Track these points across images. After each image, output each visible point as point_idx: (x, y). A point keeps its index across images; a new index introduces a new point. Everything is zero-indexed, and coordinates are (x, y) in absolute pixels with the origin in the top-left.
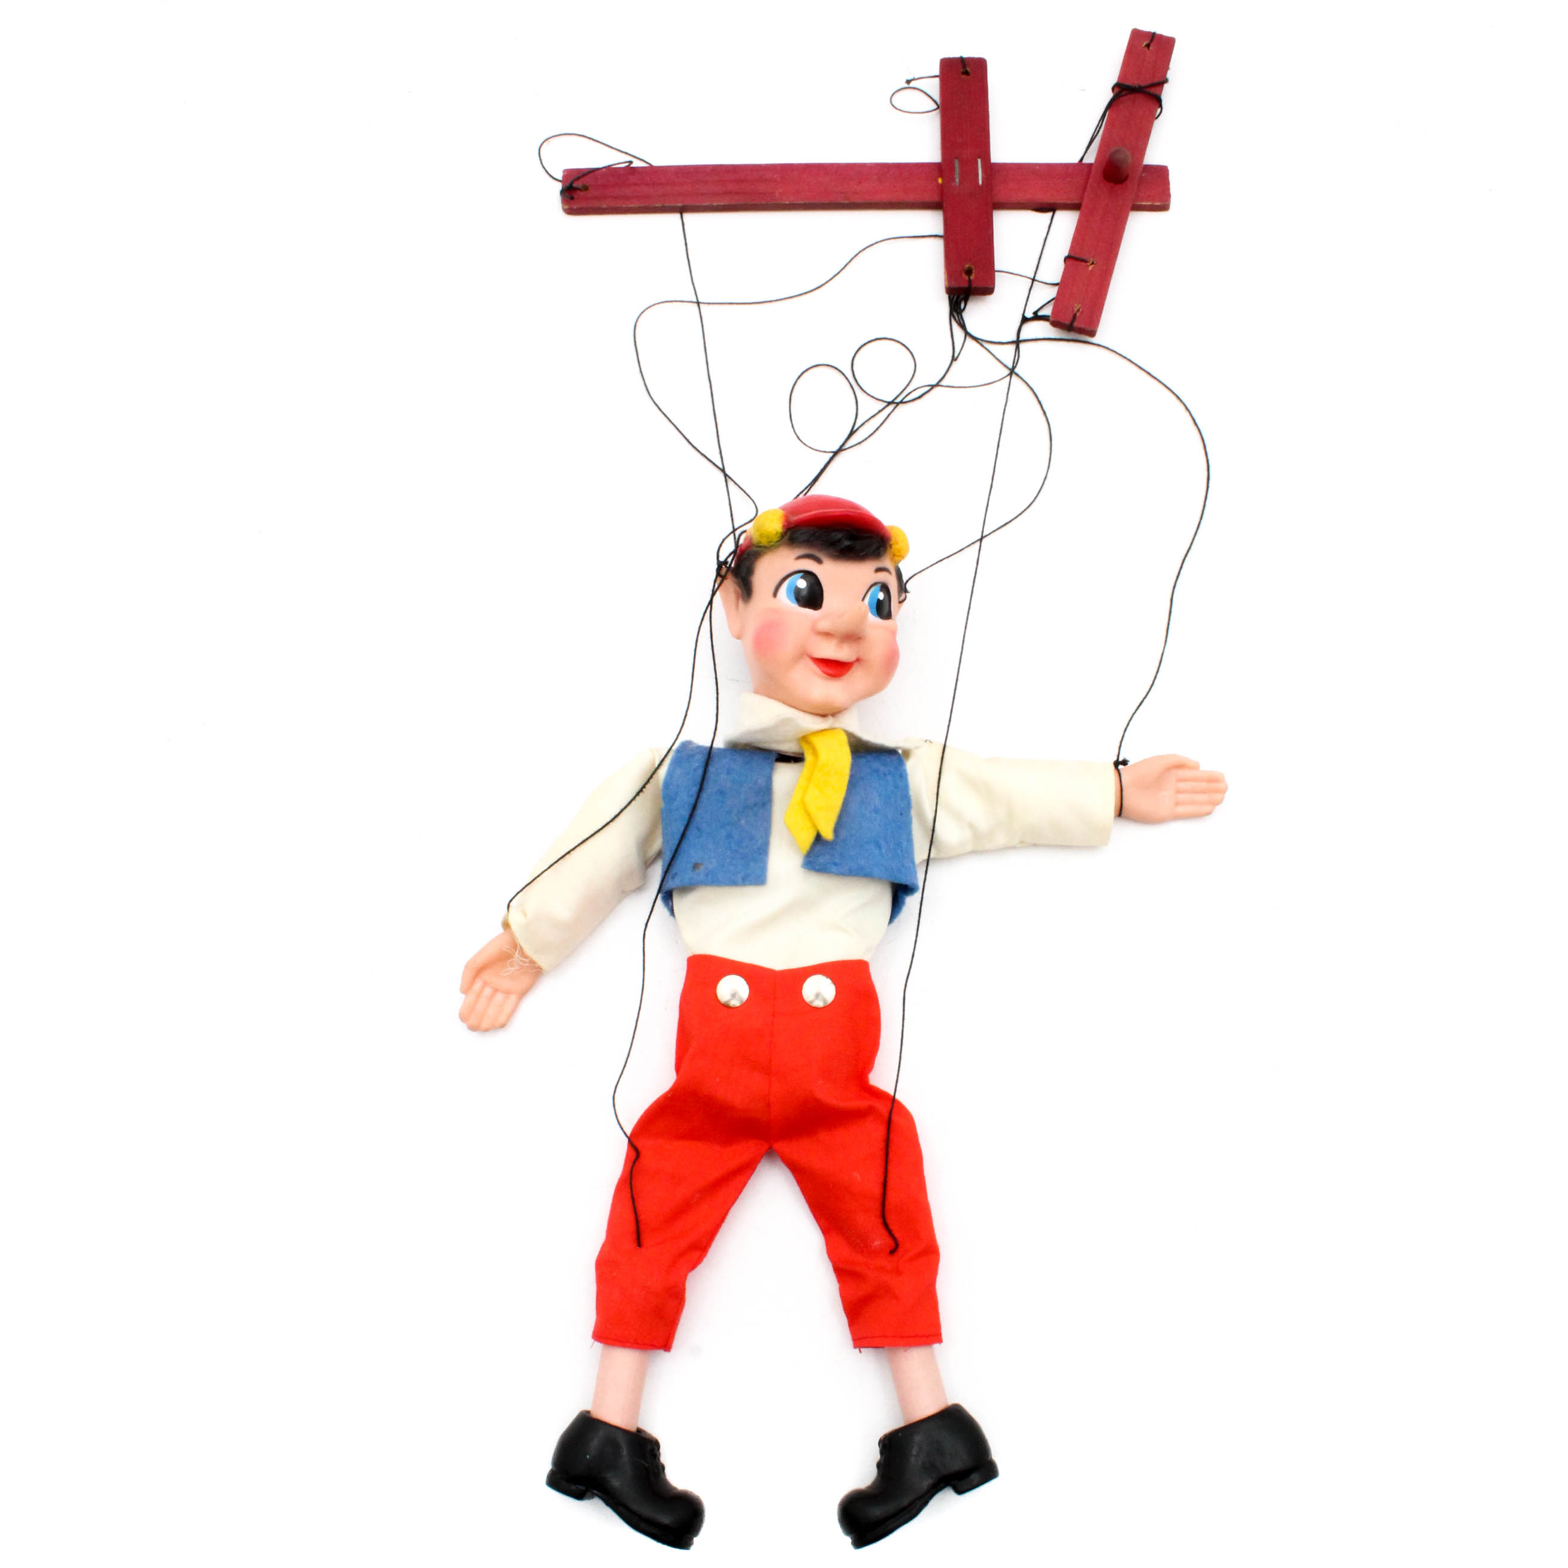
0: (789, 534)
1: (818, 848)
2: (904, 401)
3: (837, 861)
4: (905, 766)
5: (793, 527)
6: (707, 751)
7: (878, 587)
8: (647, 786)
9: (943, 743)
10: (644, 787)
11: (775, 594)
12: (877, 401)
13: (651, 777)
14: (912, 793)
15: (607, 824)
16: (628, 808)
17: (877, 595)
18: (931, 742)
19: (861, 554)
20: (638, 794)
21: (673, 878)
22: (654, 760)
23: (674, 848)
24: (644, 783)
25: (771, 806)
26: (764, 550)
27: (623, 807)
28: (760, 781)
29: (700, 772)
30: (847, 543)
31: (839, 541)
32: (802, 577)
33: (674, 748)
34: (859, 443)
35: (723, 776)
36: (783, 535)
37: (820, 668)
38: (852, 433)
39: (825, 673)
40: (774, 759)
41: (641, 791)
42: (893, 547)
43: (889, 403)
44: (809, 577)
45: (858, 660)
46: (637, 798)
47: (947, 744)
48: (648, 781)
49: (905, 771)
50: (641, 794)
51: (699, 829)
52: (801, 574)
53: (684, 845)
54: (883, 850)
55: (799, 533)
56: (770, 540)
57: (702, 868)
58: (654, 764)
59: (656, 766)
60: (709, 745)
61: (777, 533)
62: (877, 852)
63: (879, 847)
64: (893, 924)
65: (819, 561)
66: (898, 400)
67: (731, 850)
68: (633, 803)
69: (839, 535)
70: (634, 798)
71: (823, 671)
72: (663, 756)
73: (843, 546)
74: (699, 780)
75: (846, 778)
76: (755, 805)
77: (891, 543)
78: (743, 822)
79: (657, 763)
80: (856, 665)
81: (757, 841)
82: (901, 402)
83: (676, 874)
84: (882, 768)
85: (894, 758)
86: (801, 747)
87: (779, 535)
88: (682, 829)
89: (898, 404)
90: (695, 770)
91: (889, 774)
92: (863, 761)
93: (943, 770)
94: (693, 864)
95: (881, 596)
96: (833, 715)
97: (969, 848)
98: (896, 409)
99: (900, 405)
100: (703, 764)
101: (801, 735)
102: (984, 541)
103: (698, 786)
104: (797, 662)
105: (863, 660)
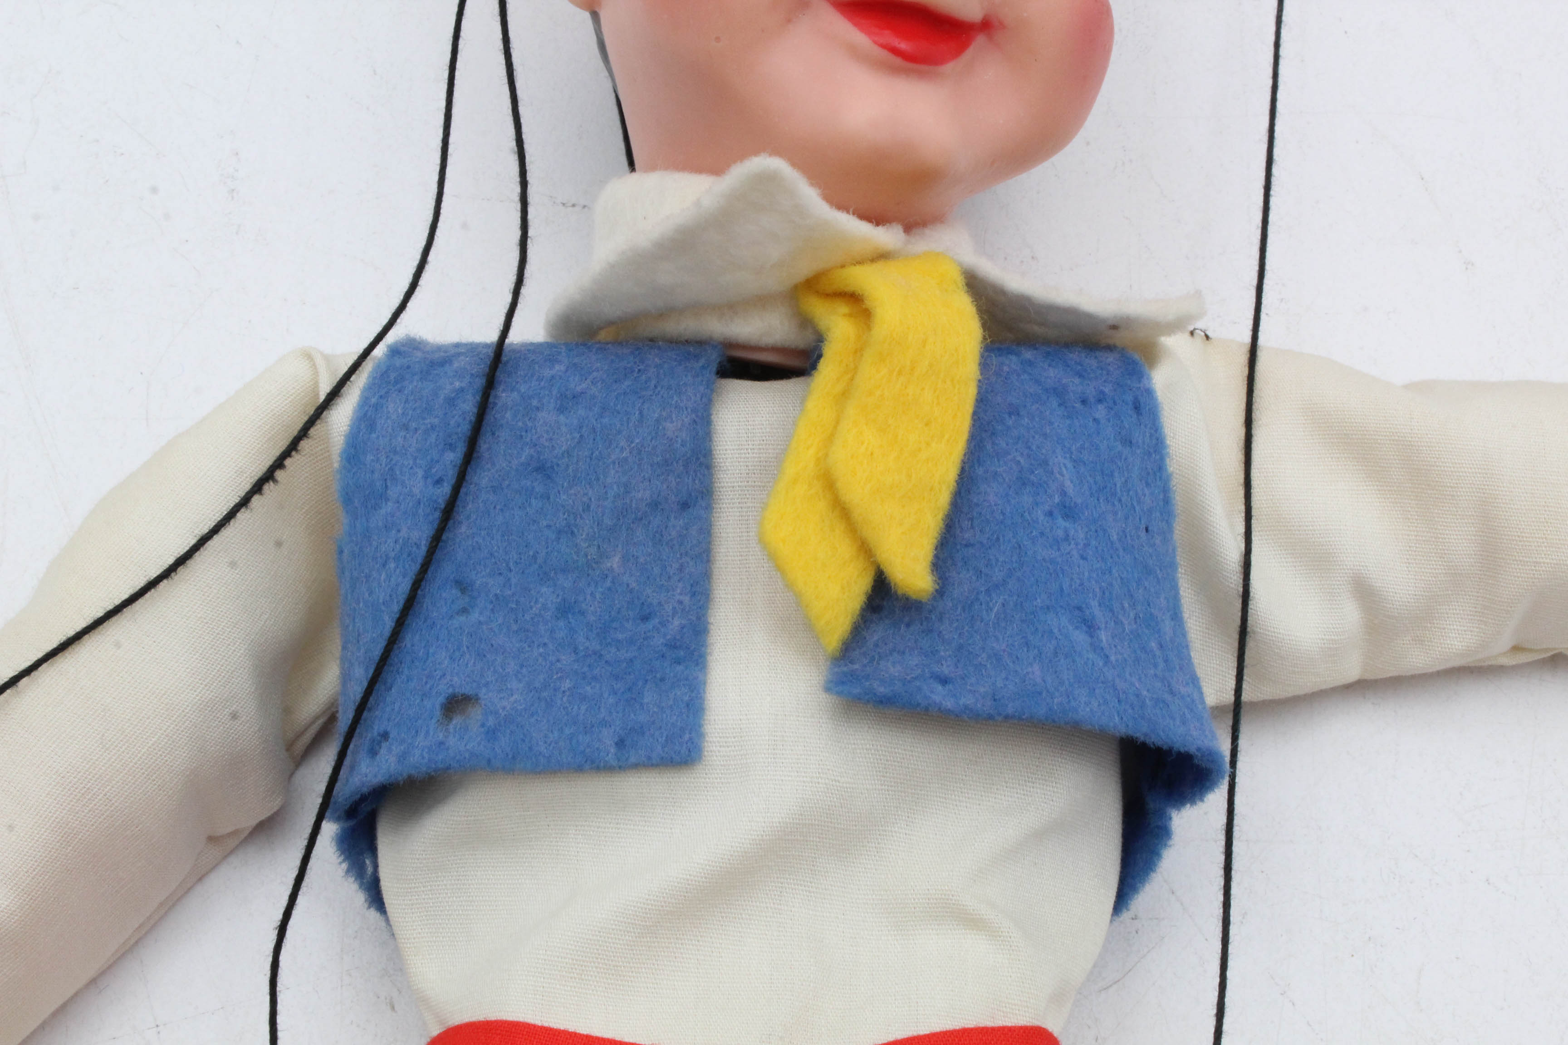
1: (877, 633)
3: (946, 669)
4: (1149, 379)
6: (491, 352)
8: (288, 462)
9: (1247, 338)
10: (279, 464)
13: (304, 433)
14: (1172, 466)
15: (152, 584)
16: (225, 533)
18: (1207, 337)
20: (257, 488)
21: (373, 752)
22: (316, 385)
23: (377, 652)
24: (277, 452)
25: (709, 508)
27: (205, 529)
28: (670, 427)
29: (468, 406)
33: (380, 351)
35: (547, 416)
37: (868, 33)
39: (883, 46)
40: (714, 367)
41: (268, 476)
45: (986, 25)
46: (256, 500)
47: (1261, 341)
48: (293, 447)
49: (1149, 392)
50: (268, 487)
51: (463, 586)
53: (411, 640)
54: (1104, 636)
57: (475, 714)
58: (317, 395)
59: (322, 397)
60: (492, 336)
62: (1080, 637)
63: (1090, 626)
64: (1126, 916)
67: (575, 651)
68: (241, 515)
70: (244, 502)
71: (875, 43)
72: (345, 369)
74: (465, 428)
75: (970, 392)
76: (655, 505)
78: (615, 562)
79: (325, 389)
80: (980, 40)
81: (663, 624)
83: (385, 736)
84: (1074, 385)
86: (805, 322)
88: (405, 586)
90: (451, 402)
91: (1100, 401)
92: (1011, 363)
93: (1256, 415)
94: (441, 699)
97: (1352, 670)
100: (480, 382)
103: (461, 450)
104: (789, 21)
105: (1002, 26)
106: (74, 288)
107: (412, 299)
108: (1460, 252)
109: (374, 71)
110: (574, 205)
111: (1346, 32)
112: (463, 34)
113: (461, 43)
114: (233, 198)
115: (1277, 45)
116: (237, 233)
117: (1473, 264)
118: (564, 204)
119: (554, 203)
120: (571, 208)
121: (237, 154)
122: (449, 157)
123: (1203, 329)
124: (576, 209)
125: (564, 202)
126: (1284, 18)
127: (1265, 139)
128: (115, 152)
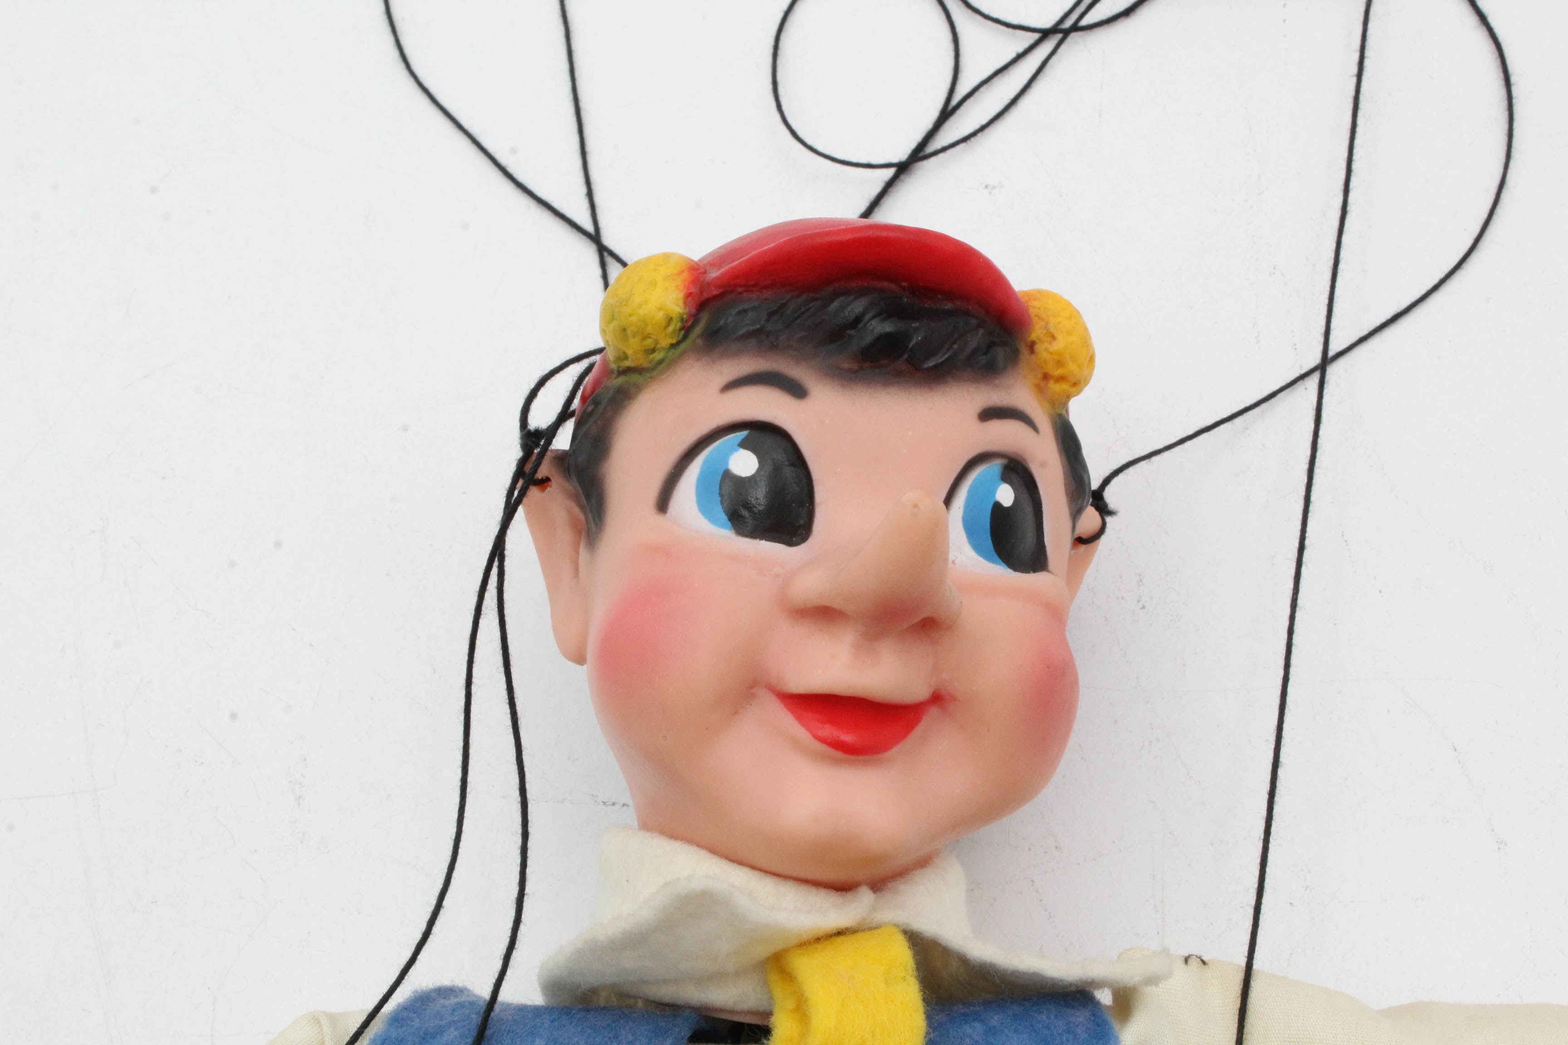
0: (705, 318)
2: (1084, 22)
4: (1117, 1039)
5: (716, 297)
6: (481, 1013)
7: (994, 467)
9: (1243, 962)
11: (663, 504)
12: (1010, 30)
17: (994, 492)
18: (1204, 962)
19: (931, 363)
26: (634, 378)
30: (881, 327)
31: (857, 321)
32: (744, 445)
34: (965, 139)
36: (686, 329)
37: (810, 728)
38: (946, 114)
39: (826, 741)
42: (1040, 348)
43: (1045, 34)
44: (769, 441)
45: (937, 698)
47: (1256, 966)
52: (742, 434)
55: (734, 312)
56: (649, 342)
61: (670, 320)
65: (797, 391)
66: (1068, 24)
69: (858, 306)
71: (818, 737)
73: (868, 339)
77: (1033, 336)
80: (930, 714)
82: (1075, 28)
85: (1080, 1017)
86: (769, 992)
87: (675, 325)
89: (1066, 33)
95: (1006, 495)
96: (878, 885)
98: (1063, 47)
99: (1074, 36)
101: (763, 952)
102: (1334, 371)
104: (736, 713)
105: (953, 699)
106: (153, 902)
107: (423, 949)
108: (1493, 830)
109: (434, 670)
110: (614, 804)
111: (1380, 592)
112: (475, 680)
113: (474, 688)
114: (299, 805)
115: (1291, 631)
116: (302, 842)
117: (1506, 844)
118: (604, 803)
119: (596, 801)
120: (612, 807)
121: (305, 759)
122: (467, 795)
123: (1198, 955)
124: (617, 807)
125: (605, 801)
126: (1299, 602)
127: (1272, 738)
128: (196, 761)
